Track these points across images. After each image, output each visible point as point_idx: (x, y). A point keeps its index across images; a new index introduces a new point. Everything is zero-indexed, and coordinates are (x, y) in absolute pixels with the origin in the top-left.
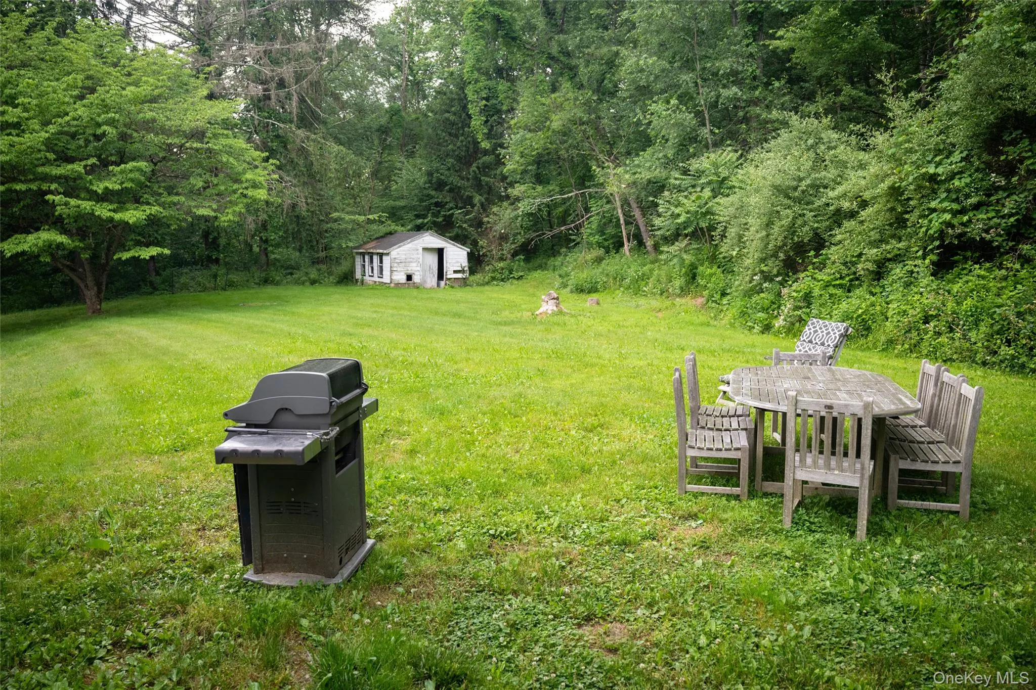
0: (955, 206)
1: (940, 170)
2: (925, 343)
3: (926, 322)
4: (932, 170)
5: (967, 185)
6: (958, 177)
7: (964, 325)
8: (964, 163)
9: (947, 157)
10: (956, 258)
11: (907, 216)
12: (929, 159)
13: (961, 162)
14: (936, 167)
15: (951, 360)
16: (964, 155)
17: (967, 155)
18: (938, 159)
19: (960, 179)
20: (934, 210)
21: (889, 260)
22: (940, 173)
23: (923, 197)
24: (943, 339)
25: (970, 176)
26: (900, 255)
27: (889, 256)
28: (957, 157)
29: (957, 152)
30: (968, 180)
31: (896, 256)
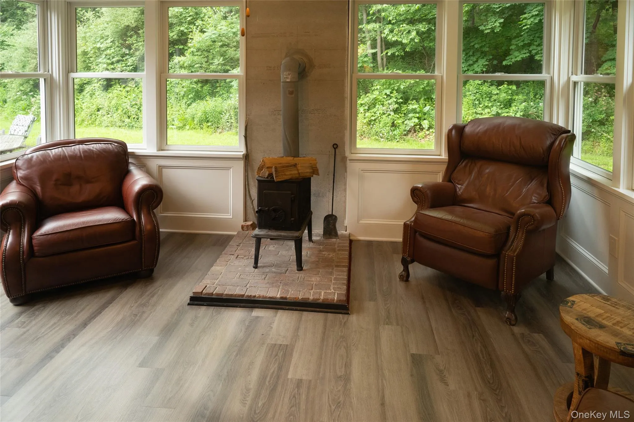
0: (109, 61)
1: (101, 46)
2: (98, 120)
3: (98, 110)
4: (98, 45)
5: (113, 53)
6: (109, 49)
7: (112, 111)
8: (112, 43)
9: (106, 40)
10: (112, 83)
11: (90, 65)
12: (98, 40)
13: (111, 42)
14: (101, 44)
15: (107, 126)
16: (112, 40)
17: (113, 40)
18: (101, 41)
19: (110, 50)
20: (100, 63)
21: (85, 84)
22: (101, 47)
23: (97, 56)
24: (105, 118)
25: (114, 49)
26: (89, 82)
27: (85, 82)
28: (109, 40)
29: (109, 39)
30: (113, 51)
31: (88, 82)
